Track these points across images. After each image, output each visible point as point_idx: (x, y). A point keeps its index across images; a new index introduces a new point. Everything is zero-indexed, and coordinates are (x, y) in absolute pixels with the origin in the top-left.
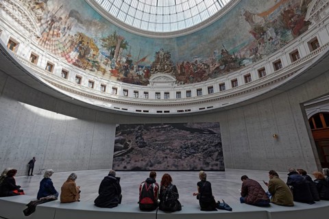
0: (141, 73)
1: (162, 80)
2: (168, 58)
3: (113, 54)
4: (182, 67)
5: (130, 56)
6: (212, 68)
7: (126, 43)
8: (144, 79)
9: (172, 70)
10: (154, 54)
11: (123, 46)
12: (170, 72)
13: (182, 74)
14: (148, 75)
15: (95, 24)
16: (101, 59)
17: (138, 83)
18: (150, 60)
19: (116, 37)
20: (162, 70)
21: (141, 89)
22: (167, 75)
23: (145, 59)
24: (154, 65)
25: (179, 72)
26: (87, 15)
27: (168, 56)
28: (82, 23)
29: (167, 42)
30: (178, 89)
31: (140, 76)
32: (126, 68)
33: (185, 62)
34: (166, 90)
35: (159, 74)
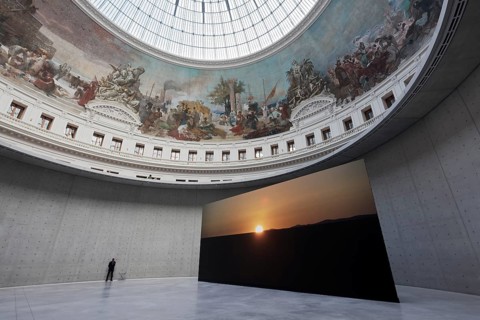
0: (275, 114)
1: (312, 110)
2: (309, 71)
3: (228, 107)
4: (339, 71)
5: (251, 98)
6: (400, 37)
7: (241, 84)
8: (283, 123)
9: (324, 85)
10: (285, 77)
11: (239, 89)
12: (321, 90)
13: (344, 82)
14: (286, 113)
15: (195, 82)
16: (216, 120)
17: (275, 131)
18: (283, 89)
19: (224, 84)
20: (307, 95)
21: (280, 140)
22: (317, 98)
23: (274, 91)
24: (292, 93)
25: (337, 82)
26: (182, 77)
27: (308, 67)
28: (180, 90)
29: (296, 47)
30: (345, 115)
31: (274, 120)
32: (251, 118)
33: (342, 60)
34: (323, 125)
35: (304, 103)
